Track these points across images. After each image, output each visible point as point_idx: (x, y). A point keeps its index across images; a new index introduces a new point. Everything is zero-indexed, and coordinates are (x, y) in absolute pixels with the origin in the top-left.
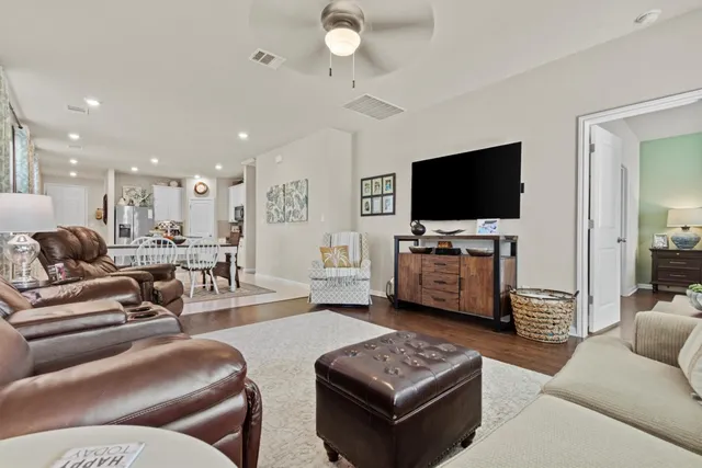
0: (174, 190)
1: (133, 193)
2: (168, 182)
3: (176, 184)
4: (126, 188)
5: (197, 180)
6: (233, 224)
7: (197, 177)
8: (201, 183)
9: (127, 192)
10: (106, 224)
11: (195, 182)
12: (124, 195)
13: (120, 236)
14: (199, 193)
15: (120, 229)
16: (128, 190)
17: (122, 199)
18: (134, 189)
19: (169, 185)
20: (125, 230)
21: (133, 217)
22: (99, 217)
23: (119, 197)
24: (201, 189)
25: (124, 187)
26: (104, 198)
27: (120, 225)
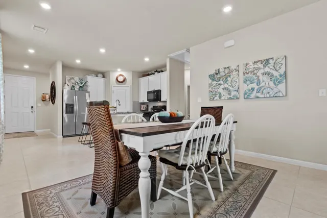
0: (100, 80)
1: (73, 81)
2: (96, 73)
3: (101, 75)
4: (68, 78)
5: (118, 73)
6: (143, 103)
7: (119, 70)
8: (121, 75)
9: (69, 80)
10: (53, 103)
11: (117, 74)
12: (67, 82)
13: (66, 113)
14: (119, 82)
15: (66, 107)
16: (69, 78)
17: (66, 85)
18: (73, 78)
19: (97, 76)
20: (70, 108)
21: (76, 98)
22: (44, 100)
23: (64, 83)
24: (121, 79)
25: (66, 76)
26: (52, 84)
27: (66, 104)
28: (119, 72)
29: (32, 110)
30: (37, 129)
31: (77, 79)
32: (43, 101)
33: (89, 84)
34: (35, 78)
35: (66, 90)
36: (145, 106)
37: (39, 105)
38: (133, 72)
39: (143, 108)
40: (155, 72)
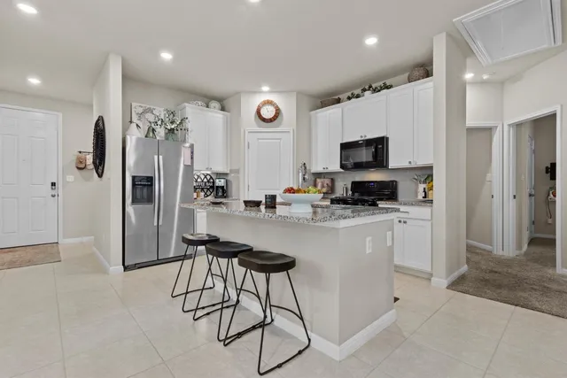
0: (215, 116)
2: (208, 99)
3: (217, 105)
4: (137, 108)
5: (265, 95)
6: (324, 175)
7: (265, 88)
8: (269, 103)
9: (140, 115)
10: (100, 176)
11: (259, 99)
12: (135, 119)
13: (134, 201)
14: (264, 120)
15: (134, 185)
16: (141, 110)
17: (134, 125)
18: (150, 110)
19: (207, 107)
20: (143, 188)
21: (159, 160)
22: (81, 167)
23: (128, 122)
24: (268, 112)
25: (134, 104)
26: (97, 124)
27: (134, 178)
28: (266, 93)
29: (54, 192)
30: (64, 238)
31: (160, 112)
32: (79, 169)
33: (189, 125)
34: (60, 115)
35: (134, 138)
36: (327, 181)
37: (70, 178)
38: (300, 94)
39: (323, 187)
40: (364, 90)
